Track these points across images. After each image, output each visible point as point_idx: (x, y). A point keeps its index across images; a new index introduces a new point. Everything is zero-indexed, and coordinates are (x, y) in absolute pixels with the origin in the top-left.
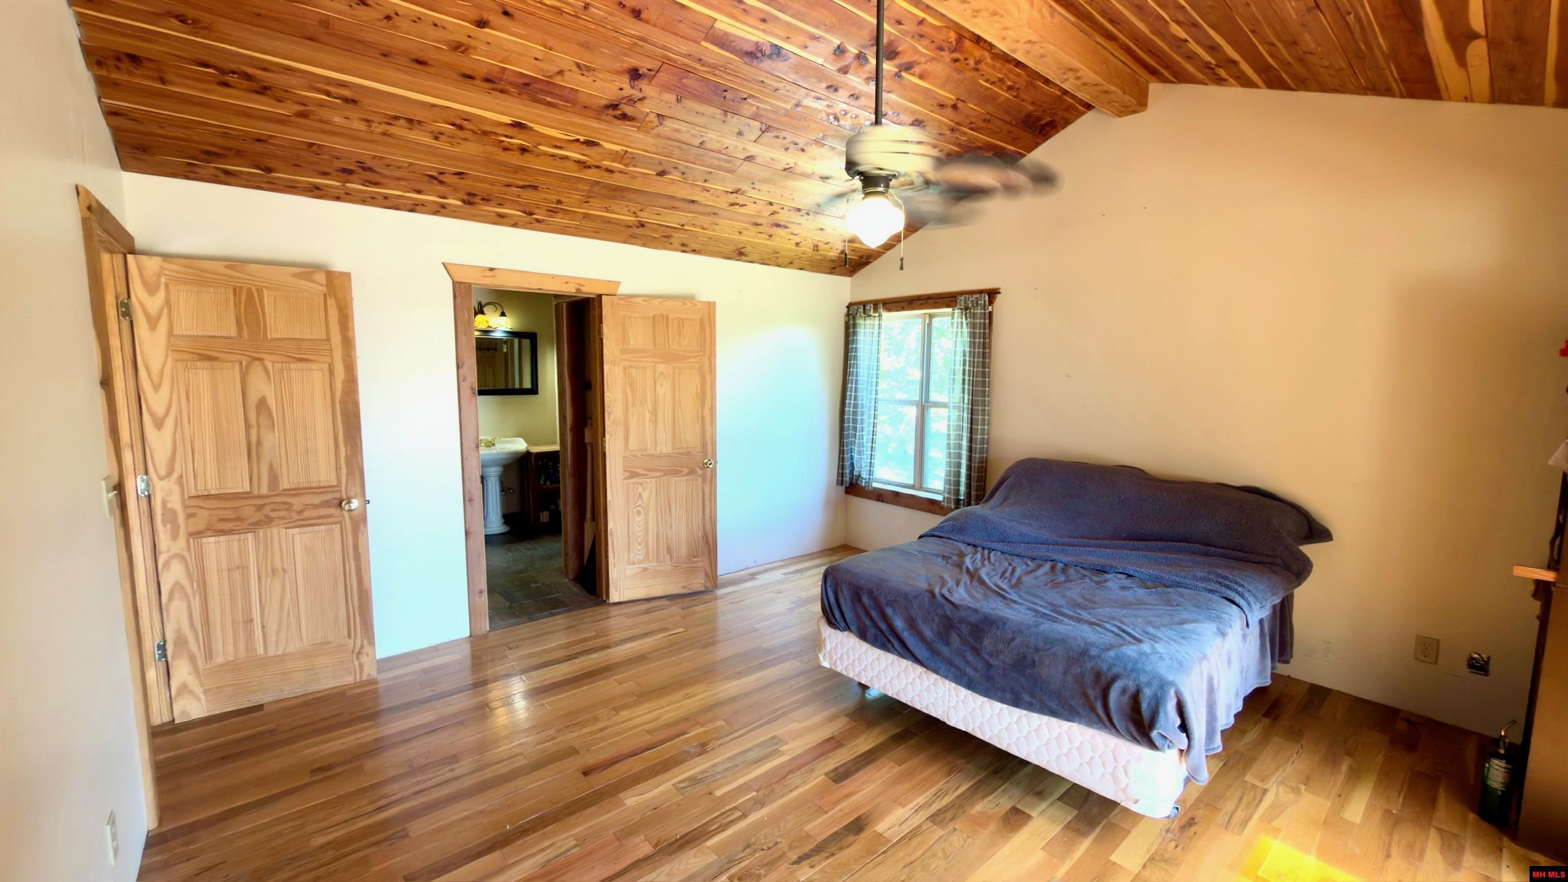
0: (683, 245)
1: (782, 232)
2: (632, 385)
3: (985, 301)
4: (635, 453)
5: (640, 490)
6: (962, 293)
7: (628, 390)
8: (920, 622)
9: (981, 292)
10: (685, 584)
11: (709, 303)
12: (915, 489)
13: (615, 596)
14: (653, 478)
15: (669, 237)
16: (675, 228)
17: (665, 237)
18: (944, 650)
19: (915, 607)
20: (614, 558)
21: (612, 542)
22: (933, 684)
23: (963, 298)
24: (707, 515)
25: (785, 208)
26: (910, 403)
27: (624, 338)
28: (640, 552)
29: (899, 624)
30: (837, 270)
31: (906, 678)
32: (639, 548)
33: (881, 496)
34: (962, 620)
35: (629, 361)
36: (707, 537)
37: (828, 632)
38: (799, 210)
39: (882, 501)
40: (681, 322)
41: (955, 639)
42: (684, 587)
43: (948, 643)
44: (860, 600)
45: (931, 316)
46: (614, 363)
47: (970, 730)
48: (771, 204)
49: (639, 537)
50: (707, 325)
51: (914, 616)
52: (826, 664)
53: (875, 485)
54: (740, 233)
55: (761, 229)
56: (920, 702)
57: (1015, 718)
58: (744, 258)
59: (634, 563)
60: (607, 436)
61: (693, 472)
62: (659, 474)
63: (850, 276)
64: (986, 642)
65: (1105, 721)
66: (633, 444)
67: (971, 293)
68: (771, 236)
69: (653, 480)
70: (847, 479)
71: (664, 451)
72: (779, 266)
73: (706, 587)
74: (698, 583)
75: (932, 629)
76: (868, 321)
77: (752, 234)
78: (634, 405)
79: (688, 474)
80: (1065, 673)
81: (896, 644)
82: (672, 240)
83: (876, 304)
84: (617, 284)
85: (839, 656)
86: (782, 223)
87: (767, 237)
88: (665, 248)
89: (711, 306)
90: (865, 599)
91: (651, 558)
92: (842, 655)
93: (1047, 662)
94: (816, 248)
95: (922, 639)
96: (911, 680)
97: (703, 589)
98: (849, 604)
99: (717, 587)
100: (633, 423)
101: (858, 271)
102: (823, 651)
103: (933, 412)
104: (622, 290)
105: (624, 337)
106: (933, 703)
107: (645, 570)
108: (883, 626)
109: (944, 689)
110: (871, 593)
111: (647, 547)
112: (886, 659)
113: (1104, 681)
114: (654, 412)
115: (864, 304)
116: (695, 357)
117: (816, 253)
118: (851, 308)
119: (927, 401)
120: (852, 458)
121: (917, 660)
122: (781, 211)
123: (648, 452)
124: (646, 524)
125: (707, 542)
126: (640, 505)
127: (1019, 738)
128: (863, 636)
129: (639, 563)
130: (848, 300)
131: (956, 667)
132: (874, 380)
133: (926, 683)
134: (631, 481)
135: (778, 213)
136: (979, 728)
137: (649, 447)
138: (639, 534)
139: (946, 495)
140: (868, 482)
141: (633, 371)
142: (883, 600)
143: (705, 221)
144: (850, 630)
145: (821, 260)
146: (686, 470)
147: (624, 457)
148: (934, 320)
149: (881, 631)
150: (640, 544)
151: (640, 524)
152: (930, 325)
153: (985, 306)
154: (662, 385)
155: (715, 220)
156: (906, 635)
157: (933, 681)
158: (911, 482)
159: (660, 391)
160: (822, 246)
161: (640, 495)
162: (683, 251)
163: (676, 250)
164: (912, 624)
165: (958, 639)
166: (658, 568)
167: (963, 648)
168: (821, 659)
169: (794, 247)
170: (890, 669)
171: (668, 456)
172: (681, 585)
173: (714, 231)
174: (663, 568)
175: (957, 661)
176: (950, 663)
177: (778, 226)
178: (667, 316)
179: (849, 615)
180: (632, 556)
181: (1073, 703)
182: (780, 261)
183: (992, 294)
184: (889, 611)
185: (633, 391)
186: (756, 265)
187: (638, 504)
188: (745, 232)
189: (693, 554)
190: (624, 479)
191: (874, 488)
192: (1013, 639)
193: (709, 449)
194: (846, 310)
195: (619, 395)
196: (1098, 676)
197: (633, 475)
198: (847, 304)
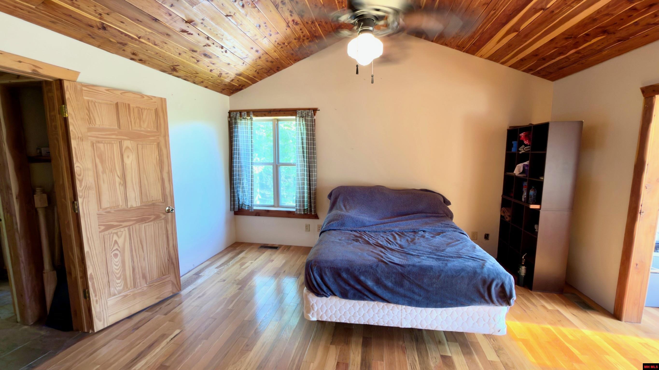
0: (134, 54)
1: (207, 60)
2: (101, 157)
3: (312, 114)
4: (109, 210)
5: (115, 238)
6: (300, 109)
7: (98, 160)
8: (383, 279)
9: (309, 109)
10: (158, 296)
11: (161, 99)
12: (275, 207)
13: (98, 325)
14: (126, 226)
15: (125, 45)
16: (132, 38)
17: (121, 43)
18: (401, 290)
19: (379, 272)
20: (96, 296)
21: (93, 284)
22: (391, 310)
23: (300, 111)
24: (171, 245)
25: (216, 44)
26: (269, 164)
27: (90, 120)
28: (119, 285)
29: (370, 283)
30: (225, 91)
31: (374, 312)
32: (118, 281)
33: (258, 213)
34: (409, 272)
35: (97, 137)
36: (172, 260)
37: (314, 299)
38: (222, 47)
39: (259, 215)
40: (140, 110)
41: (406, 283)
42: (157, 298)
43: (402, 286)
44: (340, 276)
45: (278, 120)
46: (82, 139)
47: (414, 327)
48: (208, 38)
49: (118, 274)
50: (161, 114)
51: (379, 277)
52: (315, 319)
53: (255, 208)
54: (180, 54)
55: (195, 54)
56: (383, 321)
57: (439, 313)
58: (175, 73)
59: (115, 295)
60: (80, 200)
61: (157, 217)
62: (131, 223)
63: (229, 96)
64: (425, 281)
65: (489, 300)
66: (106, 204)
67: (305, 109)
68: (198, 61)
69: (126, 229)
70: (237, 207)
71: (134, 205)
72: (194, 83)
73: (173, 293)
74: (167, 291)
75: (391, 282)
76: (243, 121)
77: (188, 57)
78: (104, 172)
79: (154, 219)
80: (468, 284)
81: (369, 295)
82: (125, 48)
83: (248, 112)
84: (77, 73)
85: (324, 311)
86: (209, 54)
87: (196, 61)
88: (117, 53)
89: (163, 101)
90: (344, 275)
91: (129, 286)
92: (326, 311)
93: (459, 282)
94: (220, 75)
95: (385, 287)
96: (376, 311)
97: (171, 294)
98: (332, 279)
99: (180, 290)
100: (105, 187)
101: (235, 93)
102: (312, 312)
103: (282, 169)
104: (80, 79)
105: (90, 118)
106: (392, 320)
107: (125, 296)
108: (359, 287)
109: (398, 310)
110: (347, 270)
111: (125, 279)
112: (359, 305)
113: (488, 283)
114: (124, 177)
115: (241, 112)
116: (154, 136)
117: (219, 78)
118: (232, 113)
119: (278, 163)
120: (238, 195)
121: (383, 300)
122: (212, 45)
123: (120, 208)
124: (123, 262)
125: (173, 263)
126: (117, 249)
127: (442, 322)
128: (344, 295)
129: (119, 293)
130: (229, 109)
131: (408, 297)
132: (250, 153)
133: (387, 310)
134: (107, 232)
135: (209, 46)
136: (420, 324)
137: (121, 204)
138: (117, 272)
139: (298, 208)
140: (251, 207)
141: (101, 146)
142: (357, 273)
143: (158, 38)
144: (334, 294)
145: (219, 83)
146: (153, 217)
147: (98, 215)
148: (279, 122)
149: (357, 289)
150: (119, 279)
151: (117, 264)
152: (277, 124)
153: (312, 116)
154: (128, 157)
155: (166, 39)
156: (376, 288)
157: (391, 308)
158: (272, 203)
159: (128, 161)
160: (224, 75)
161: (116, 242)
162: (132, 59)
163: (126, 56)
164: (378, 282)
165: (408, 283)
166: (136, 292)
167: (412, 286)
168: (311, 317)
169: (209, 72)
170: (362, 309)
171: (138, 208)
172: (156, 297)
173: (162, 48)
174: (140, 291)
175: (409, 294)
176: (405, 296)
177: (205, 55)
178: (129, 105)
179: (333, 287)
180: (112, 289)
181: (472, 297)
182: (196, 80)
183: (315, 110)
184: (362, 278)
185: (102, 162)
186: (180, 79)
187: (114, 249)
188: (184, 55)
189: (163, 274)
190: (100, 232)
191: (255, 210)
192: (440, 276)
193: (169, 200)
194: (228, 114)
195: (89, 165)
196: (484, 281)
197: (108, 227)
198: (228, 111)
